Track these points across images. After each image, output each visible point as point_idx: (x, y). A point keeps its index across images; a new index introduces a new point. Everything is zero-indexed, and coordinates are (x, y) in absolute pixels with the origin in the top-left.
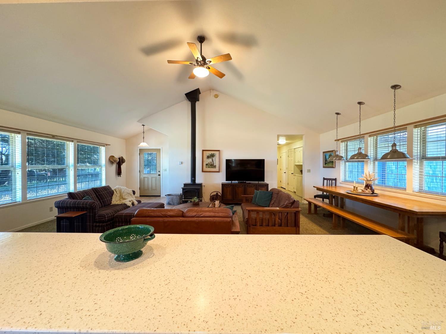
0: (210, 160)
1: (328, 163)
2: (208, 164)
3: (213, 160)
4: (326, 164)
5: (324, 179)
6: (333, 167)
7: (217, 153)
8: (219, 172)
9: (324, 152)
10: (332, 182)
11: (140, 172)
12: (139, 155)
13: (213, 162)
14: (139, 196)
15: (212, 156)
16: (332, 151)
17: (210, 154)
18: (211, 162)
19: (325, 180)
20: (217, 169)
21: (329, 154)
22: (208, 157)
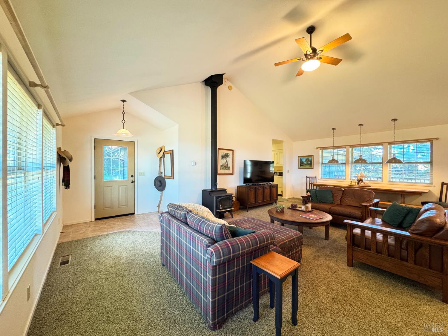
0: (225, 160)
1: (305, 165)
2: (222, 165)
3: (227, 161)
4: (301, 165)
5: (307, 177)
6: (312, 168)
7: (230, 152)
8: (232, 174)
9: (299, 157)
10: (313, 179)
11: (95, 179)
12: (95, 149)
13: (227, 162)
14: (93, 220)
15: (226, 156)
16: (312, 156)
17: (225, 154)
18: (226, 163)
19: (307, 179)
20: (230, 172)
21: (306, 158)
22: (223, 157)
